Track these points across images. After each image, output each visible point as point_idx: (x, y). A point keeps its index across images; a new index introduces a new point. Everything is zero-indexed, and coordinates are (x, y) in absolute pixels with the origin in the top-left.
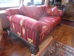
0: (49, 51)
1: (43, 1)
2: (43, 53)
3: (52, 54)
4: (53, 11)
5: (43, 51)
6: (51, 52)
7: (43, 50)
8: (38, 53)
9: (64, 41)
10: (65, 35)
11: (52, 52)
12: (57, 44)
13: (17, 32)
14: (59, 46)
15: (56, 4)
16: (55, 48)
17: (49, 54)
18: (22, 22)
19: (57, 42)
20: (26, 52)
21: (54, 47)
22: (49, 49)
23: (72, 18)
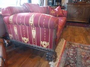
0: (69, 54)
1: (42, 2)
2: (63, 57)
3: (74, 56)
4: (57, 10)
5: (61, 56)
6: (71, 54)
7: (61, 54)
8: (57, 59)
9: (78, 41)
10: (76, 35)
11: (73, 55)
12: (73, 45)
13: (22, 38)
14: (76, 46)
15: (56, 5)
16: (73, 50)
17: (70, 57)
18: (33, 19)
19: (72, 43)
20: (41, 61)
21: (72, 48)
22: (67, 52)
23: (75, 19)
